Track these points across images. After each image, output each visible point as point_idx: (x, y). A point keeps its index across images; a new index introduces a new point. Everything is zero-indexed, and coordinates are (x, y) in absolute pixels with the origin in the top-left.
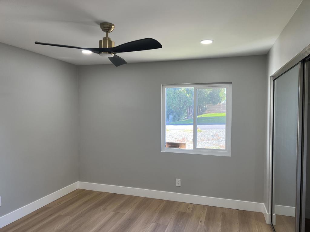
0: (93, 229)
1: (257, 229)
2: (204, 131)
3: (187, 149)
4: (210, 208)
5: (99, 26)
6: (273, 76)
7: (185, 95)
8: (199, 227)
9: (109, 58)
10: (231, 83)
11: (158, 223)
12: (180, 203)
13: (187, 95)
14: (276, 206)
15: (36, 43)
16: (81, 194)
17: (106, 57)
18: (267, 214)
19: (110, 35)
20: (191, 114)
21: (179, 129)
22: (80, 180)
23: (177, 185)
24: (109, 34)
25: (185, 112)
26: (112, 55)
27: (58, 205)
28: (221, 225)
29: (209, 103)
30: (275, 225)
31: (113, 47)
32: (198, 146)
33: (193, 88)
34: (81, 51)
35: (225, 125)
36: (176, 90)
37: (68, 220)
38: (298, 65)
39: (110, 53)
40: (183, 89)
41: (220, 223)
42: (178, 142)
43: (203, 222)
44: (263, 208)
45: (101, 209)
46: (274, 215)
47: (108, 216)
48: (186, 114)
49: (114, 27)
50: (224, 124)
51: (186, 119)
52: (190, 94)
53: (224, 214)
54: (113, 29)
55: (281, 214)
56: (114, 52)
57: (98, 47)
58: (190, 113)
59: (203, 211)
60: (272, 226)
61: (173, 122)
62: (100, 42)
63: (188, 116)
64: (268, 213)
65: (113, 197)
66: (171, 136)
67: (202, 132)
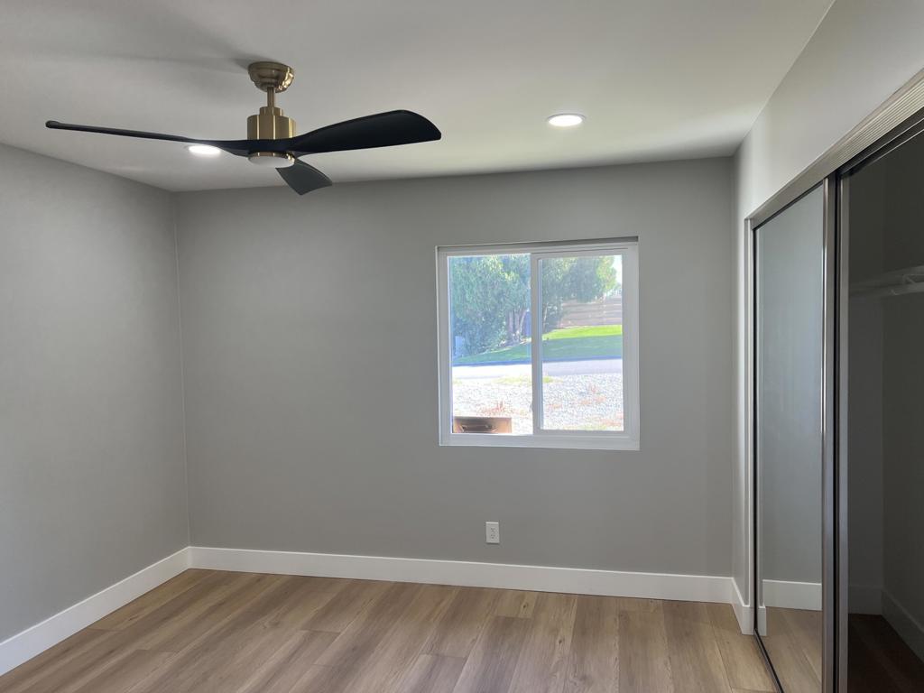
0: (247, 686)
1: (717, 649)
2: (558, 381)
3: (514, 433)
4: (585, 600)
5: (247, 72)
6: (752, 219)
7: (498, 276)
8: (556, 658)
9: (277, 169)
10: (636, 238)
11: (437, 655)
12: (499, 593)
13: (506, 275)
14: (766, 583)
15: (51, 125)
16: (200, 584)
17: (270, 167)
18: (744, 605)
19: (280, 100)
20: (518, 332)
21: (486, 377)
22: (195, 543)
23: (489, 540)
24: (278, 97)
25: (501, 325)
26: (289, 162)
27: (133, 622)
28: (617, 646)
29: (570, 299)
30: (765, 635)
31: (291, 136)
32: (548, 424)
33: (529, 254)
34: (186, 147)
35: (620, 362)
36: (473, 262)
37: (165, 663)
38: (822, 186)
39: (282, 154)
40: (492, 260)
41: (614, 642)
42: (485, 415)
43: (569, 641)
44: (732, 591)
45: (265, 624)
46: (762, 607)
47: (288, 643)
48: (503, 332)
49: (291, 75)
50: (619, 358)
51: (504, 346)
52: (512, 274)
53: (624, 617)
54: (288, 82)
55: (780, 603)
56: (293, 153)
57: (245, 137)
58: (515, 331)
59: (565, 611)
60: (757, 638)
61: (465, 356)
62: (252, 120)
63: (510, 339)
64: (746, 604)
65: (297, 588)
66: (462, 400)
67: (551, 384)
